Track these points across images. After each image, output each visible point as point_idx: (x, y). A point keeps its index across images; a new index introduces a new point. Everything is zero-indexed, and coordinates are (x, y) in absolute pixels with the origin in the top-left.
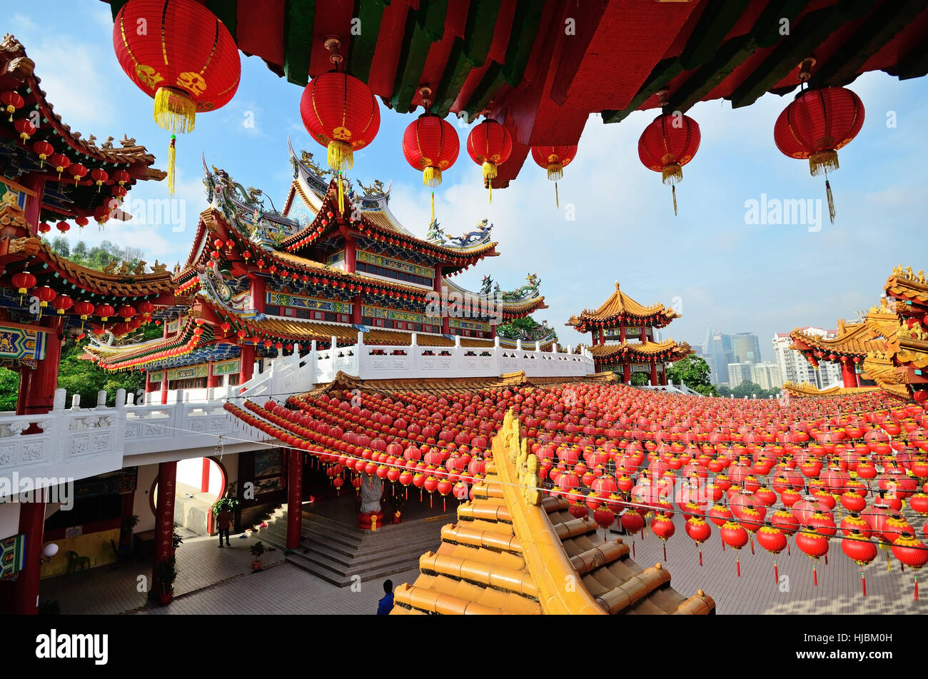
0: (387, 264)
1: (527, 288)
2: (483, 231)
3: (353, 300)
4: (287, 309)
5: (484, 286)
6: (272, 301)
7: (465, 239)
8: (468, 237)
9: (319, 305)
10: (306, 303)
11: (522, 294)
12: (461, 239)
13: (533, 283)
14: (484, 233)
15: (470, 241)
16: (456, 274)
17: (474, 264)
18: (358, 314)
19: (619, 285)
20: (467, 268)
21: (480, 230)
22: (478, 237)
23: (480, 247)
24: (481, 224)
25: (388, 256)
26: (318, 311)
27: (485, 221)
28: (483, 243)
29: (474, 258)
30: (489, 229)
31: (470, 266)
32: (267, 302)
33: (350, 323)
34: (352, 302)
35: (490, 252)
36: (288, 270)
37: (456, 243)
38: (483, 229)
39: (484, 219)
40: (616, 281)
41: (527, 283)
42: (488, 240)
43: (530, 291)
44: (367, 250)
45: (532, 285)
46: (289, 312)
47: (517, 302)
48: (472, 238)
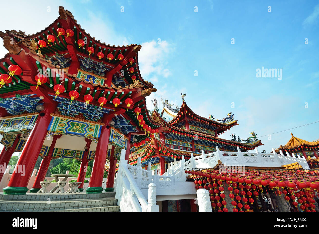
0: (199, 130)
1: (252, 138)
2: (230, 117)
3: (191, 142)
4: (171, 146)
5: (233, 138)
6: (167, 143)
7: (224, 120)
8: (225, 119)
9: (181, 144)
10: (177, 143)
11: (250, 140)
12: (222, 121)
13: (254, 135)
14: (231, 117)
15: (226, 121)
16: (222, 134)
17: (229, 129)
18: (194, 148)
19: (292, 134)
20: (226, 131)
21: (229, 117)
22: (229, 119)
23: (231, 122)
24: (229, 114)
25: (199, 127)
26: (181, 147)
27: (231, 113)
28: (232, 121)
29: (229, 127)
30: (232, 116)
31: (228, 130)
32: (166, 143)
33: (191, 151)
34: (191, 143)
35: (235, 124)
36: (174, 130)
37: (220, 122)
38: (230, 116)
39: (230, 113)
40: (291, 133)
41: (251, 136)
42: (233, 120)
43: (253, 139)
44: (192, 125)
45: (254, 136)
46: (172, 146)
47: (249, 143)
48: (227, 120)
